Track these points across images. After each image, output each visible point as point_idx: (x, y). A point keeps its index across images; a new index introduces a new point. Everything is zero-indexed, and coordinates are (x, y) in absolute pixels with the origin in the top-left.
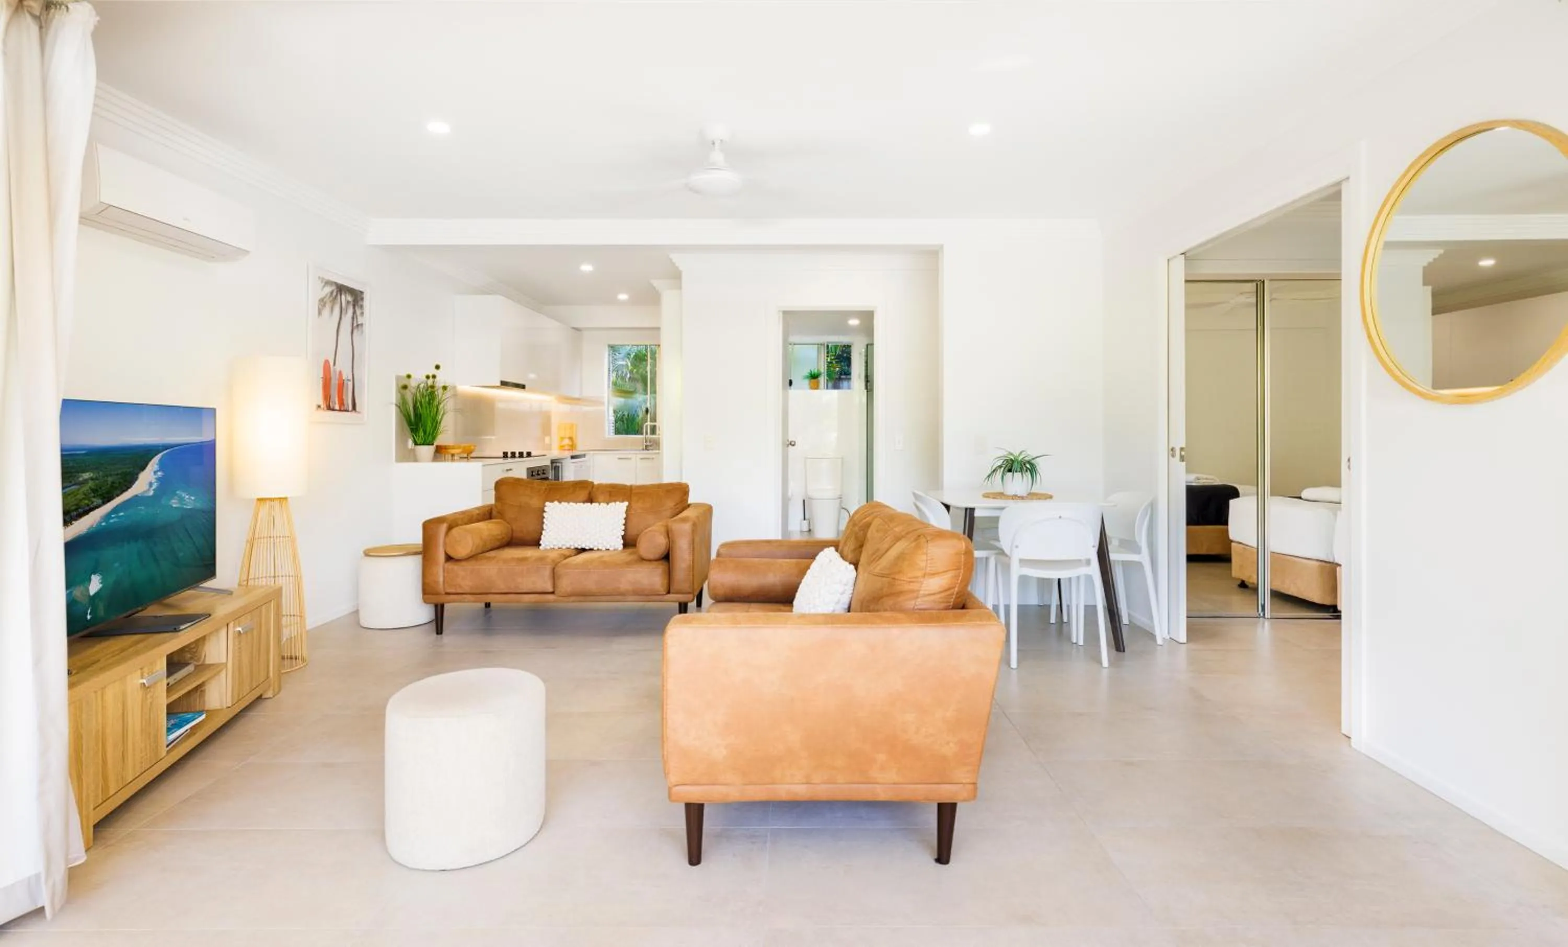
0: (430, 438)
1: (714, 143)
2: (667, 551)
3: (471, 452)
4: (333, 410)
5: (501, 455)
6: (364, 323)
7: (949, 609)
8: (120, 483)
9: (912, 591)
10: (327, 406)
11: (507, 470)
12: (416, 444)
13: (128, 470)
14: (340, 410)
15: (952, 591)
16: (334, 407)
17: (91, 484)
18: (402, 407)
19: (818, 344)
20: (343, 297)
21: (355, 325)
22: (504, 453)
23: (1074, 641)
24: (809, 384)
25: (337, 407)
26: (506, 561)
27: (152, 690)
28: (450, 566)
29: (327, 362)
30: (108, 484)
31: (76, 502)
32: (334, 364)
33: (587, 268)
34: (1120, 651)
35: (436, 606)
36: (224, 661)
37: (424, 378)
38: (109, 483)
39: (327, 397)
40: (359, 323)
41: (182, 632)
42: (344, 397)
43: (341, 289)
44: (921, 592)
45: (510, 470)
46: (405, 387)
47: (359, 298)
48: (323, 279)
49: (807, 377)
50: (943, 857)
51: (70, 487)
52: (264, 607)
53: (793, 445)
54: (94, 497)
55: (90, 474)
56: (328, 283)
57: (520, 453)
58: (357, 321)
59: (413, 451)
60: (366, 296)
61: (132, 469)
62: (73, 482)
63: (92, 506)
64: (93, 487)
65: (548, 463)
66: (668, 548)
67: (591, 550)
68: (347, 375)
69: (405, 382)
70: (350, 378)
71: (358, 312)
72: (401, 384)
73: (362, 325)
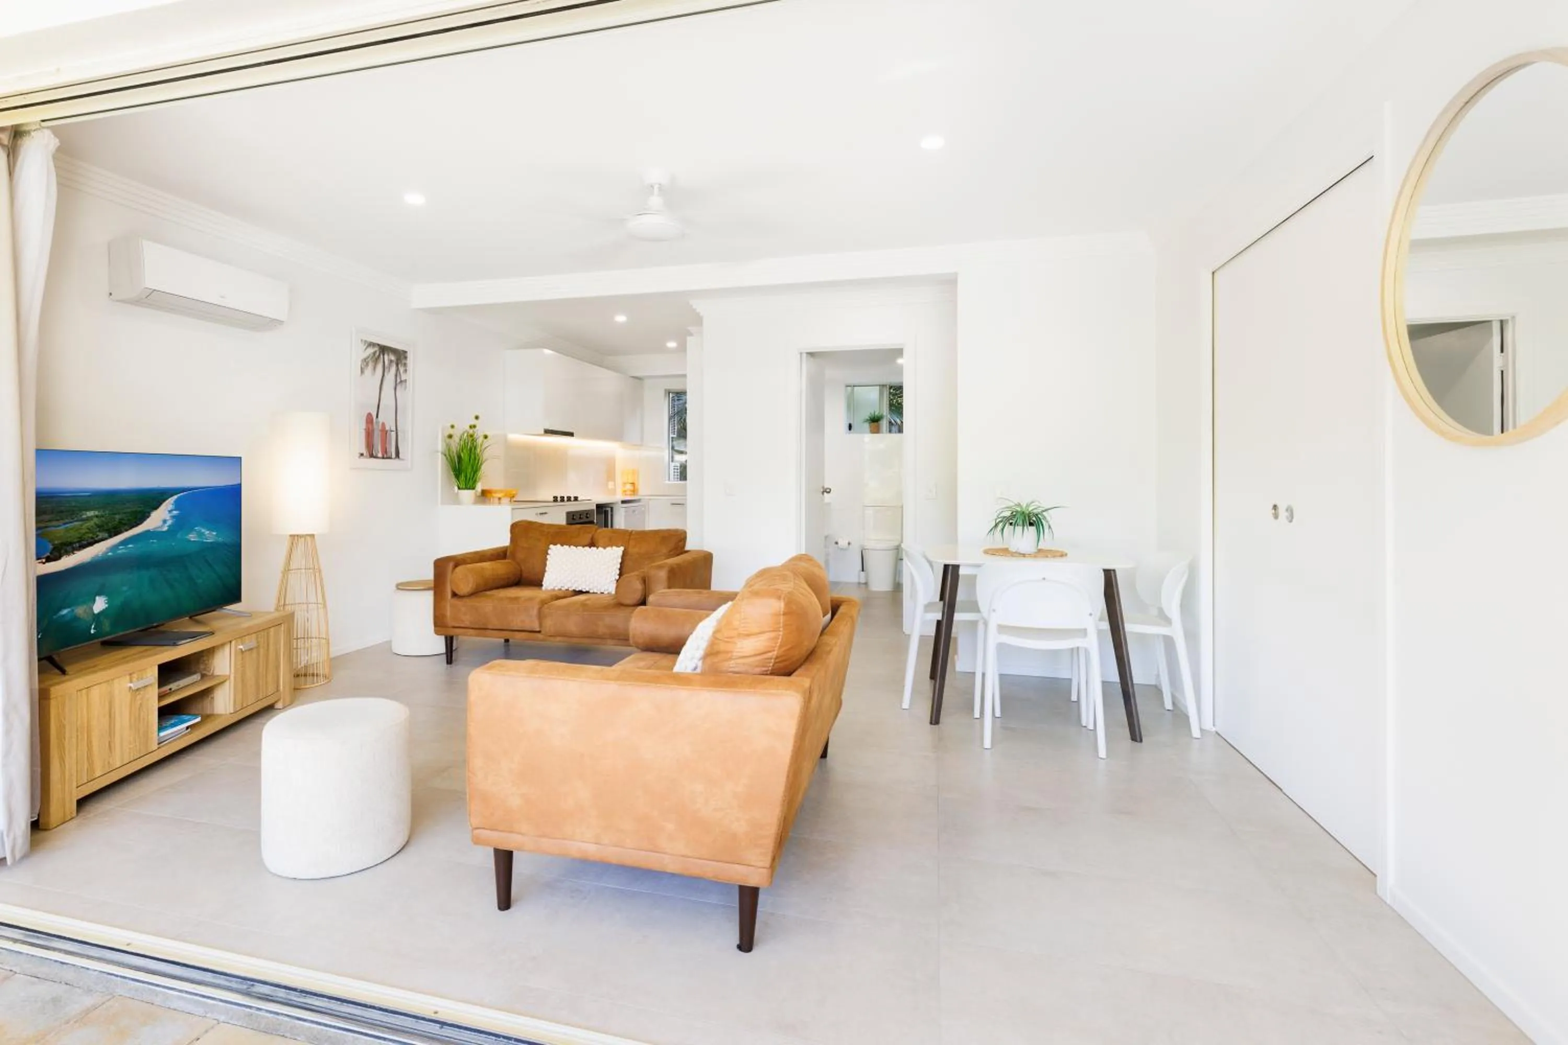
0: (471, 483)
1: (652, 186)
2: (643, 598)
3: (513, 497)
4: (376, 457)
5: (552, 499)
6: (407, 378)
7: (767, 674)
8: (129, 520)
9: (727, 652)
10: (370, 455)
11: (541, 514)
12: (459, 488)
13: (140, 509)
14: (383, 458)
15: (770, 655)
16: (376, 454)
17: (95, 520)
18: (448, 455)
19: (880, 385)
20: (386, 357)
21: (398, 380)
22: (554, 497)
23: (1084, 724)
24: (870, 427)
25: (380, 455)
26: (501, 599)
27: (142, 693)
28: (455, 601)
29: (369, 415)
30: (115, 521)
31: (79, 536)
32: (377, 417)
33: (621, 318)
34: (1136, 741)
35: (446, 638)
36: (228, 673)
37: (467, 428)
38: (117, 520)
39: (370, 445)
40: (403, 379)
41: (179, 647)
42: (388, 446)
43: (384, 349)
44: (735, 654)
45: (546, 513)
46: (450, 436)
47: (402, 357)
48: (366, 341)
49: (867, 420)
50: (746, 944)
51: (71, 522)
52: (272, 630)
53: (829, 492)
54: (99, 531)
55: (94, 513)
56: (371, 344)
57: (568, 497)
58: (401, 378)
59: (457, 494)
60: (410, 356)
61: (143, 508)
62: (76, 519)
63: (96, 539)
64: (97, 523)
65: (595, 508)
66: (644, 594)
67: (587, 592)
68: (390, 425)
69: (451, 431)
70: (393, 428)
71: (402, 369)
72: (447, 434)
73: (405, 381)
